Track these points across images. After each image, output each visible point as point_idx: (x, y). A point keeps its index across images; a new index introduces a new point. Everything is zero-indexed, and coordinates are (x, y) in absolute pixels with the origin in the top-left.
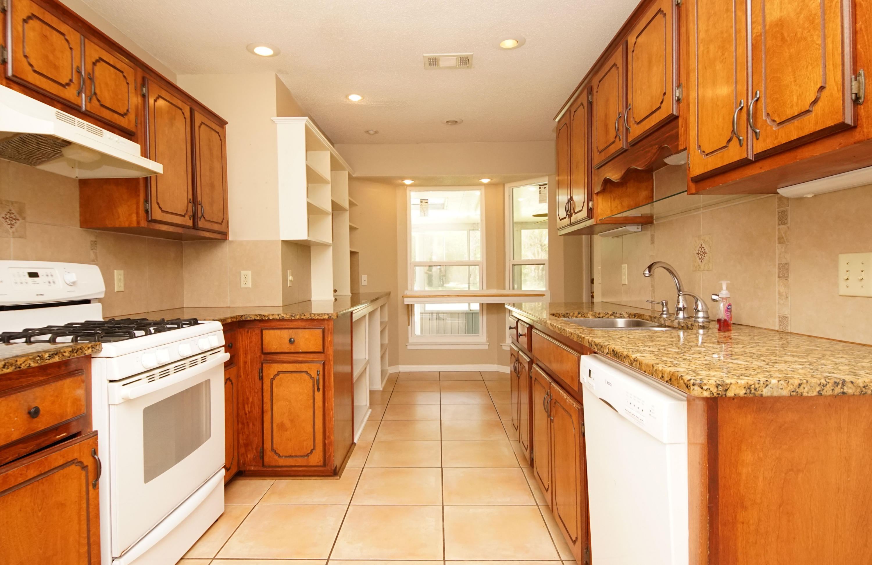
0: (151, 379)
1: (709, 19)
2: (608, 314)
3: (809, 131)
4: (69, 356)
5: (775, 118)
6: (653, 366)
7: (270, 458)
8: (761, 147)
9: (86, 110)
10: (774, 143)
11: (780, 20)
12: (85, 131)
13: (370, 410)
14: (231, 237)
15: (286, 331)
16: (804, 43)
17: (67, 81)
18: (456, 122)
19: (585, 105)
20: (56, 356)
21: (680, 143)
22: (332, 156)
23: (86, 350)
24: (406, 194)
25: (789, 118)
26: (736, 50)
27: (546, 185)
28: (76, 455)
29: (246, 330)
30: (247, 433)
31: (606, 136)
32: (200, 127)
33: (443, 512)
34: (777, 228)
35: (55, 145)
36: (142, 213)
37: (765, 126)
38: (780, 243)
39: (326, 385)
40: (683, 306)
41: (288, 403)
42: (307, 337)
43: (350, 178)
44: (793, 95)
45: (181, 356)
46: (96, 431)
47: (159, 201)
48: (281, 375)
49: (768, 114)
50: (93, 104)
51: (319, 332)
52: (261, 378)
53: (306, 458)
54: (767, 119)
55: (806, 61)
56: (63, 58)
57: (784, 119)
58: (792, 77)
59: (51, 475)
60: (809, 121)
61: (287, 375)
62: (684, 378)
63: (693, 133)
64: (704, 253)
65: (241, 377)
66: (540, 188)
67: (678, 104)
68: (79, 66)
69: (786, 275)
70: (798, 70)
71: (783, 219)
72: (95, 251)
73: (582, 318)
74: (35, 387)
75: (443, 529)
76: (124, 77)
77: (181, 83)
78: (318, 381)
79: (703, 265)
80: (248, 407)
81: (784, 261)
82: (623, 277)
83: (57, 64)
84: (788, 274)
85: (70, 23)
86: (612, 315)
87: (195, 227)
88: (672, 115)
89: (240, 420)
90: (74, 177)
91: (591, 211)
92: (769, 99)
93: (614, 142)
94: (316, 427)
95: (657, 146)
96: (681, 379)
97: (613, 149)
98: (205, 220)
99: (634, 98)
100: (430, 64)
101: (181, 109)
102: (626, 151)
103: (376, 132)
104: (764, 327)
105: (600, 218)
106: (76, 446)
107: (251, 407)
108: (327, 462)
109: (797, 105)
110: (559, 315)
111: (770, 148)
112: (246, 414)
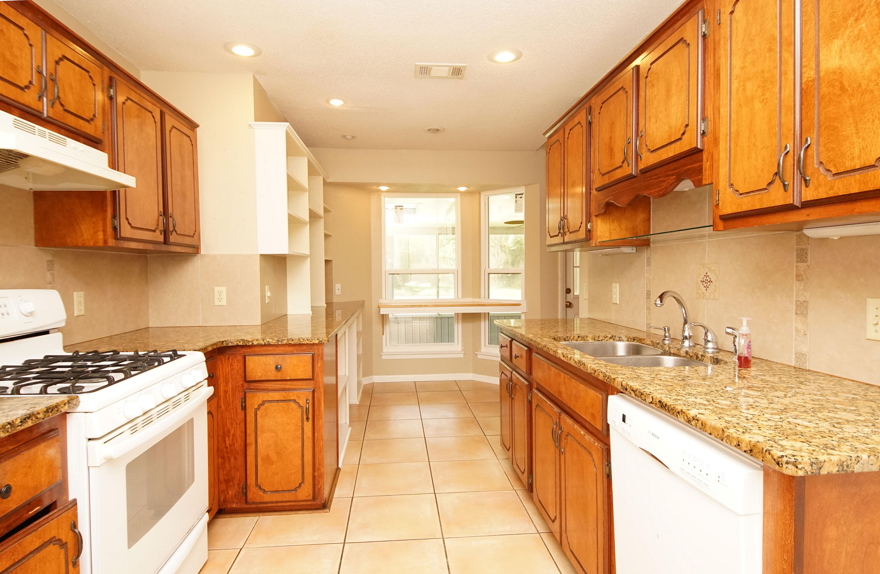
0: (134, 430)
1: (746, 55)
2: (607, 337)
3: (874, 187)
4: (43, 417)
5: (830, 167)
6: (723, 430)
7: (254, 494)
8: (809, 195)
9: (48, 116)
10: (828, 193)
11: (839, 68)
12: (46, 140)
13: (350, 428)
14: (203, 251)
15: (271, 356)
16: (870, 96)
17: (27, 83)
18: (438, 130)
19: (584, 123)
20: (29, 420)
21: (704, 177)
22: (309, 162)
23: (62, 408)
24: (380, 199)
25: (848, 170)
26: (780, 91)
27: (522, 194)
28: (53, 533)
29: (227, 357)
30: (228, 468)
31: (611, 159)
32: (170, 131)
33: (445, 547)
34: (795, 265)
35: (9, 156)
36: (109, 230)
37: (817, 175)
38: (798, 280)
39: (316, 414)
40: (689, 335)
41: (274, 435)
42: (295, 363)
43: (325, 183)
44: (854, 147)
45: (165, 399)
46: (75, 500)
47: (128, 217)
48: (266, 405)
49: (821, 163)
50: (57, 110)
51: (307, 357)
52: (244, 408)
53: (294, 492)
54: (820, 168)
55: (872, 115)
56: (22, 56)
57: (842, 170)
58: (853, 128)
59: (26, 562)
60: (875, 176)
61: (273, 404)
62: (771, 452)
63: (723, 171)
64: (709, 282)
65: (221, 407)
66: (516, 197)
67: (703, 137)
68: (40, 65)
69: (805, 312)
70: (862, 123)
71: (802, 256)
72: (52, 272)
73: (582, 342)
74: (5, 461)
75: (448, 566)
76: (90, 77)
77: (145, 79)
78: (307, 410)
79: (708, 293)
80: (229, 440)
81: (802, 299)
82: (614, 296)
83: (15, 63)
84: (807, 312)
85: (30, 15)
86: (611, 338)
87: (166, 242)
88: (696, 148)
89: (220, 454)
90: (28, 188)
91: (590, 232)
92: (823, 148)
93: (621, 167)
94: (305, 459)
95: (675, 177)
96: (767, 453)
97: (619, 174)
98: (177, 233)
99: (647, 126)
100: (421, 73)
101: (151, 113)
102: (634, 177)
103: (353, 137)
104: (779, 362)
105: (599, 240)
106: (53, 523)
107: (233, 440)
108: (316, 495)
109: (859, 159)
110: (560, 339)
111: (824, 197)
112: (227, 448)
